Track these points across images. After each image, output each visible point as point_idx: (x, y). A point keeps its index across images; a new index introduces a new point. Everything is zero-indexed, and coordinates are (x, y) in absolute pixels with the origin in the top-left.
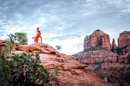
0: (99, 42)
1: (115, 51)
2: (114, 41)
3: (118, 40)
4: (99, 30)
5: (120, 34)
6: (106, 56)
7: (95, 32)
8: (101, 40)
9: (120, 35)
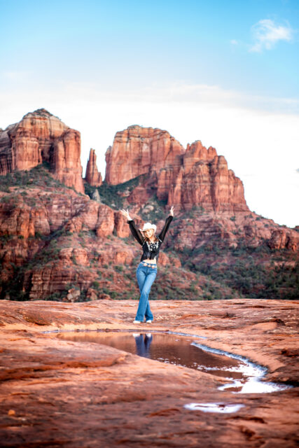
0: (43, 158)
1: (96, 194)
2: (92, 157)
3: (109, 157)
4: (47, 112)
5: (118, 133)
6: (74, 211)
7: (31, 119)
8: (52, 149)
9: (116, 137)
